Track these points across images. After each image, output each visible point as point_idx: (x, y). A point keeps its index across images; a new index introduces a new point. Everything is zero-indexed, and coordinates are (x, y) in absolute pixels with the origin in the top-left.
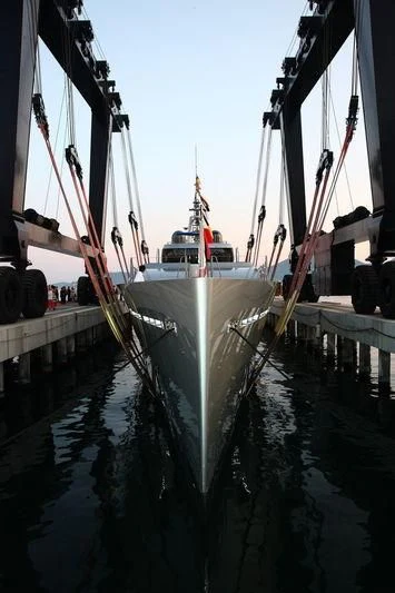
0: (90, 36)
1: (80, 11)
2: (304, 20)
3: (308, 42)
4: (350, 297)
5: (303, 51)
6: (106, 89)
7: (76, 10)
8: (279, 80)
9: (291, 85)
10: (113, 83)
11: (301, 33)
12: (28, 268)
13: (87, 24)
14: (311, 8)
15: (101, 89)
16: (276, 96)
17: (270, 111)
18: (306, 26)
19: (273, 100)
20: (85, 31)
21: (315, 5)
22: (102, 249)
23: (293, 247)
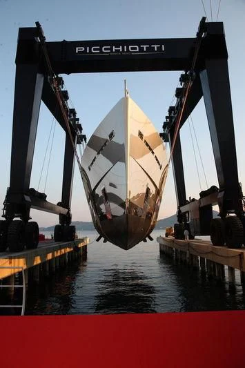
0: (67, 98)
1: (62, 87)
2: (178, 89)
3: (181, 100)
4: (209, 237)
5: (178, 103)
6: (74, 123)
7: (61, 86)
8: (167, 117)
9: (173, 120)
10: (78, 119)
11: (177, 95)
12: (29, 221)
13: (66, 92)
14: (181, 84)
15: (71, 122)
17: (163, 132)
18: (179, 93)
19: (164, 127)
20: (65, 95)
21: (183, 83)
22: (69, 209)
23: (179, 208)
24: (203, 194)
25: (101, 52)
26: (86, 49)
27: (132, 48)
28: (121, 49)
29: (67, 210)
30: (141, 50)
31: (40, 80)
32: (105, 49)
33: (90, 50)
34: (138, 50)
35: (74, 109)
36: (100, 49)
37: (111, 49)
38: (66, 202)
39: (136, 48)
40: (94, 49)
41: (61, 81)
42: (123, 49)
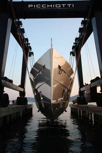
0: (24, 32)
2: (80, 28)
3: (81, 34)
5: (80, 36)
7: (21, 26)
8: (74, 43)
9: (77, 45)
10: (29, 44)
11: (80, 32)
12: (4, 93)
13: (23, 29)
14: (82, 26)
15: (26, 45)
16: (73, 47)
17: (72, 51)
18: (81, 30)
20: (23, 31)
21: (83, 25)
22: (24, 89)
23: (80, 89)
24: (92, 81)
25: (41, 7)
26: (33, 6)
27: (57, 6)
28: (51, 6)
29: (23, 89)
30: (62, 6)
31: (10, 22)
32: (43, 6)
33: (36, 6)
34: (60, 7)
35: (27, 38)
36: (41, 6)
37: (46, 6)
38: (23, 85)
39: (59, 6)
40: (38, 6)
41: (20, 23)
42: (53, 6)
